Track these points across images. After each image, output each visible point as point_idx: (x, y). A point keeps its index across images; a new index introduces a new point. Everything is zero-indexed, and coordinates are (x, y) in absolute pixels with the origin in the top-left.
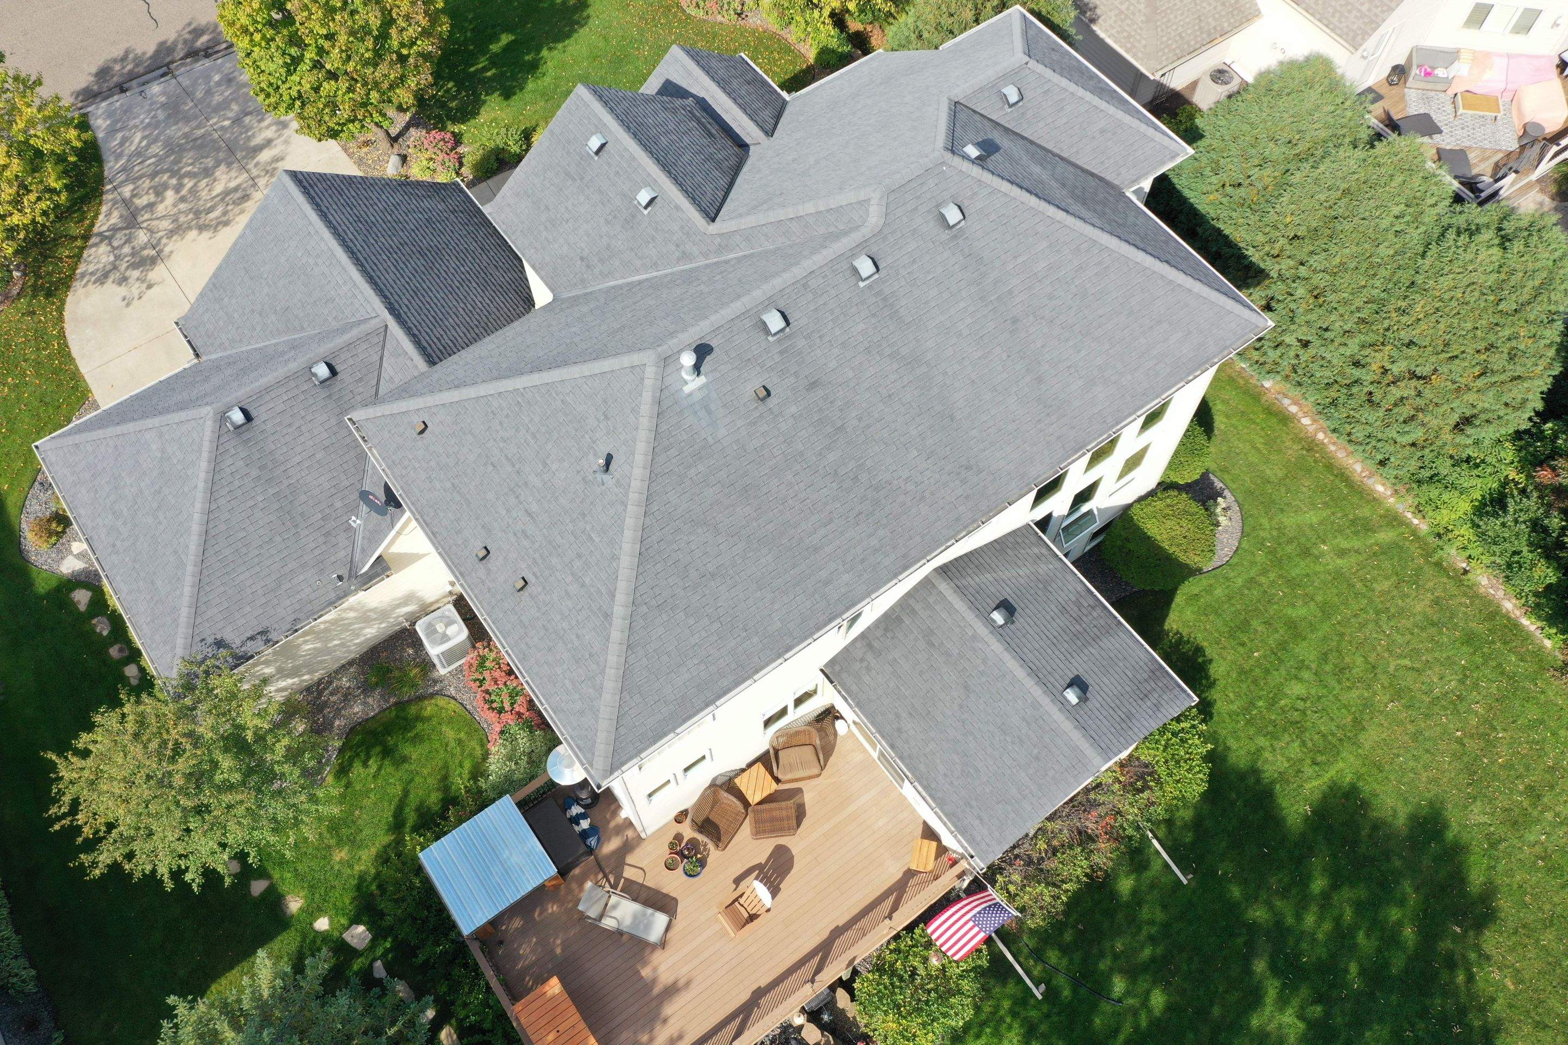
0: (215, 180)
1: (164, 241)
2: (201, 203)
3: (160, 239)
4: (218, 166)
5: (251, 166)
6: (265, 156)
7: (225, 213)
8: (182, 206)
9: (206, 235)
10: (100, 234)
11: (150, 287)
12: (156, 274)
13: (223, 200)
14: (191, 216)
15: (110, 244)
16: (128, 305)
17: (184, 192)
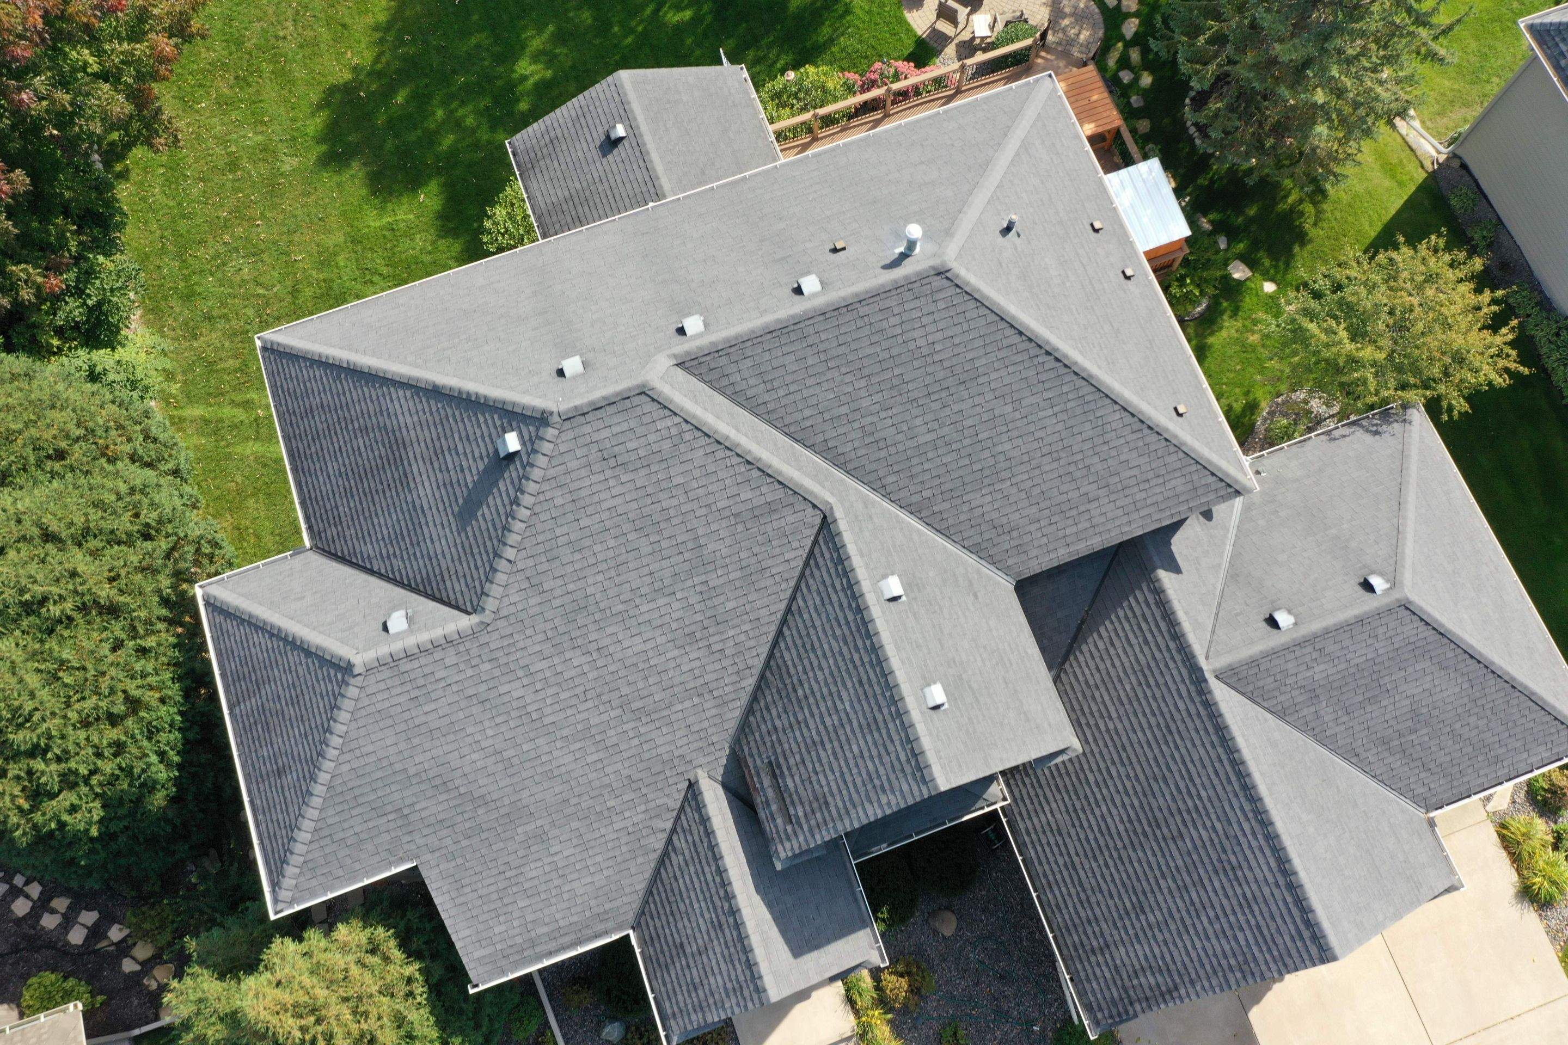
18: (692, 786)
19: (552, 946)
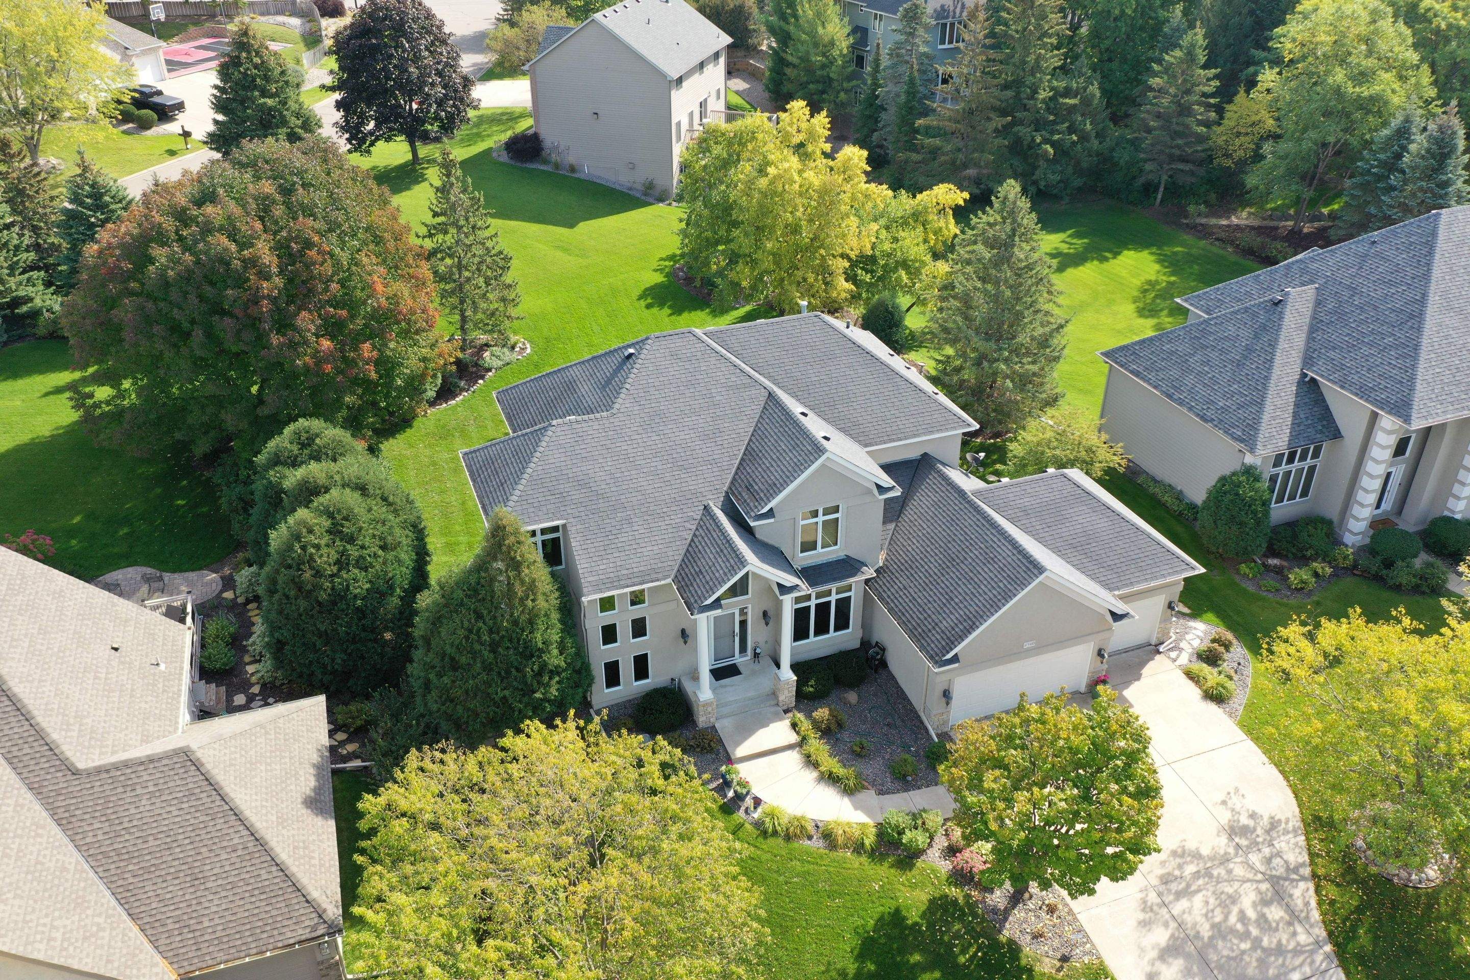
0: (1206, 915)
1: (1231, 850)
2: (1211, 889)
3: (1236, 855)
4: (1211, 938)
5: (1173, 925)
6: (1161, 936)
7: (1180, 867)
8: (1230, 890)
9: (1191, 845)
10: (1303, 878)
11: (1224, 803)
12: (1225, 817)
13: (1188, 886)
14: (1215, 873)
15: (1286, 862)
16: (1237, 790)
17: (1235, 910)
18: (706, 508)
19: (629, 582)
